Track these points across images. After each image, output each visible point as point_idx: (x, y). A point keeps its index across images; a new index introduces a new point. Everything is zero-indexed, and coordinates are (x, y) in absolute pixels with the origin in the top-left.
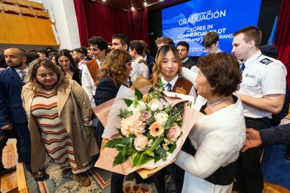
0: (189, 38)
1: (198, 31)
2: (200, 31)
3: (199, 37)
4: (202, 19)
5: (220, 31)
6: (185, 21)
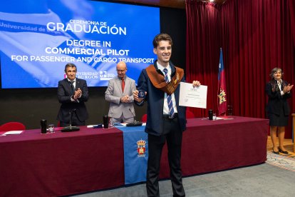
1: (88, 47)
2: (91, 48)
3: (91, 56)
4: (93, 31)
5: (122, 52)
6: (60, 26)
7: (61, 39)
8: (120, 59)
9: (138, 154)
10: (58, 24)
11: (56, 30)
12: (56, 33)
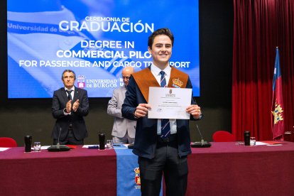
0: (86, 59)
1: (106, 49)
2: (110, 50)
3: (110, 60)
4: (113, 28)
5: (148, 55)
6: (74, 24)
7: (75, 40)
8: (146, 63)
9: (135, 185)
10: (72, 22)
11: (69, 30)
12: (69, 33)
